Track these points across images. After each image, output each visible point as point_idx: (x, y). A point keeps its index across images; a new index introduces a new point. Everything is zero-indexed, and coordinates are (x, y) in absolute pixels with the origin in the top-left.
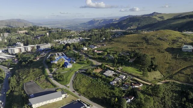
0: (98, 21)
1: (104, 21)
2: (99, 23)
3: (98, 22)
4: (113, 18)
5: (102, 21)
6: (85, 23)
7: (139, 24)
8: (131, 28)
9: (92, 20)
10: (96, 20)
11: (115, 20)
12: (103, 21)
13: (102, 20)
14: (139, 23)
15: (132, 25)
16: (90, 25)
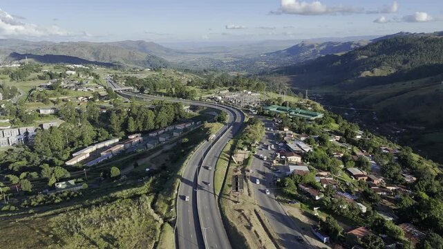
0: (312, 46)
1: (327, 47)
2: (314, 51)
3: (311, 50)
4: (351, 41)
5: (322, 48)
6: (278, 52)
7: (405, 62)
8: (373, 72)
9: (297, 45)
10: (308, 44)
11: (358, 44)
12: (324, 47)
13: (322, 45)
14: (407, 57)
15: (378, 65)
16: (288, 56)
